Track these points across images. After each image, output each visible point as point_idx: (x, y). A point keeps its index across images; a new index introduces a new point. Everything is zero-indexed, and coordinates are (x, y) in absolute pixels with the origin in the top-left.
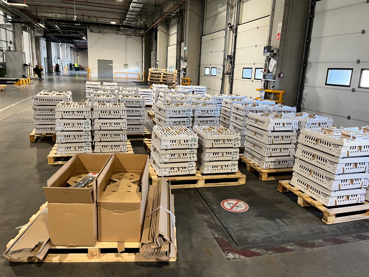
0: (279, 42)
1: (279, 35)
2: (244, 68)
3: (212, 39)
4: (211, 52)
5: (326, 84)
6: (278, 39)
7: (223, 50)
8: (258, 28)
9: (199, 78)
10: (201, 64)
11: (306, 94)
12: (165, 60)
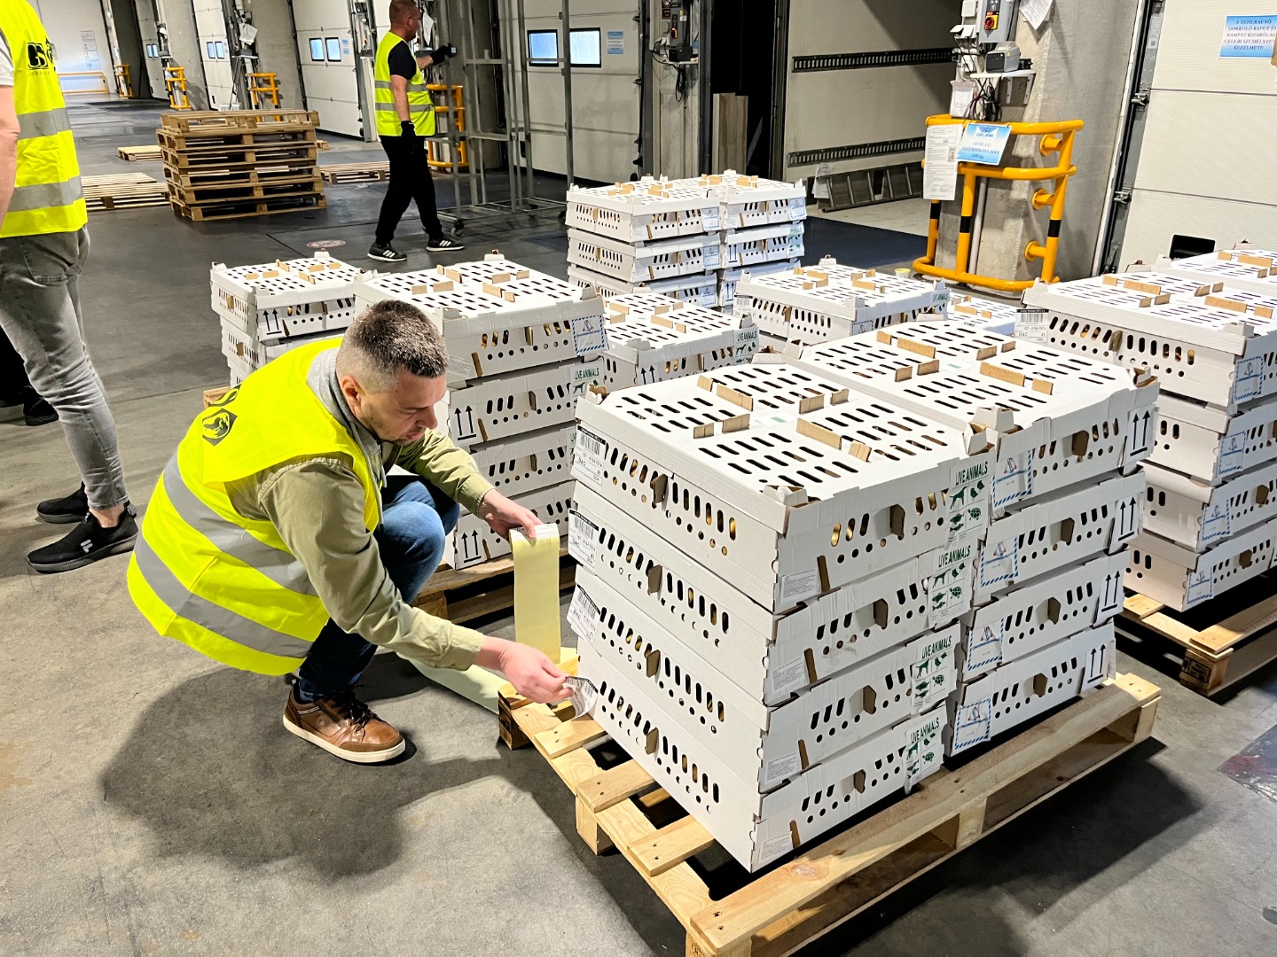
10: (297, 29)
12: (188, 21)
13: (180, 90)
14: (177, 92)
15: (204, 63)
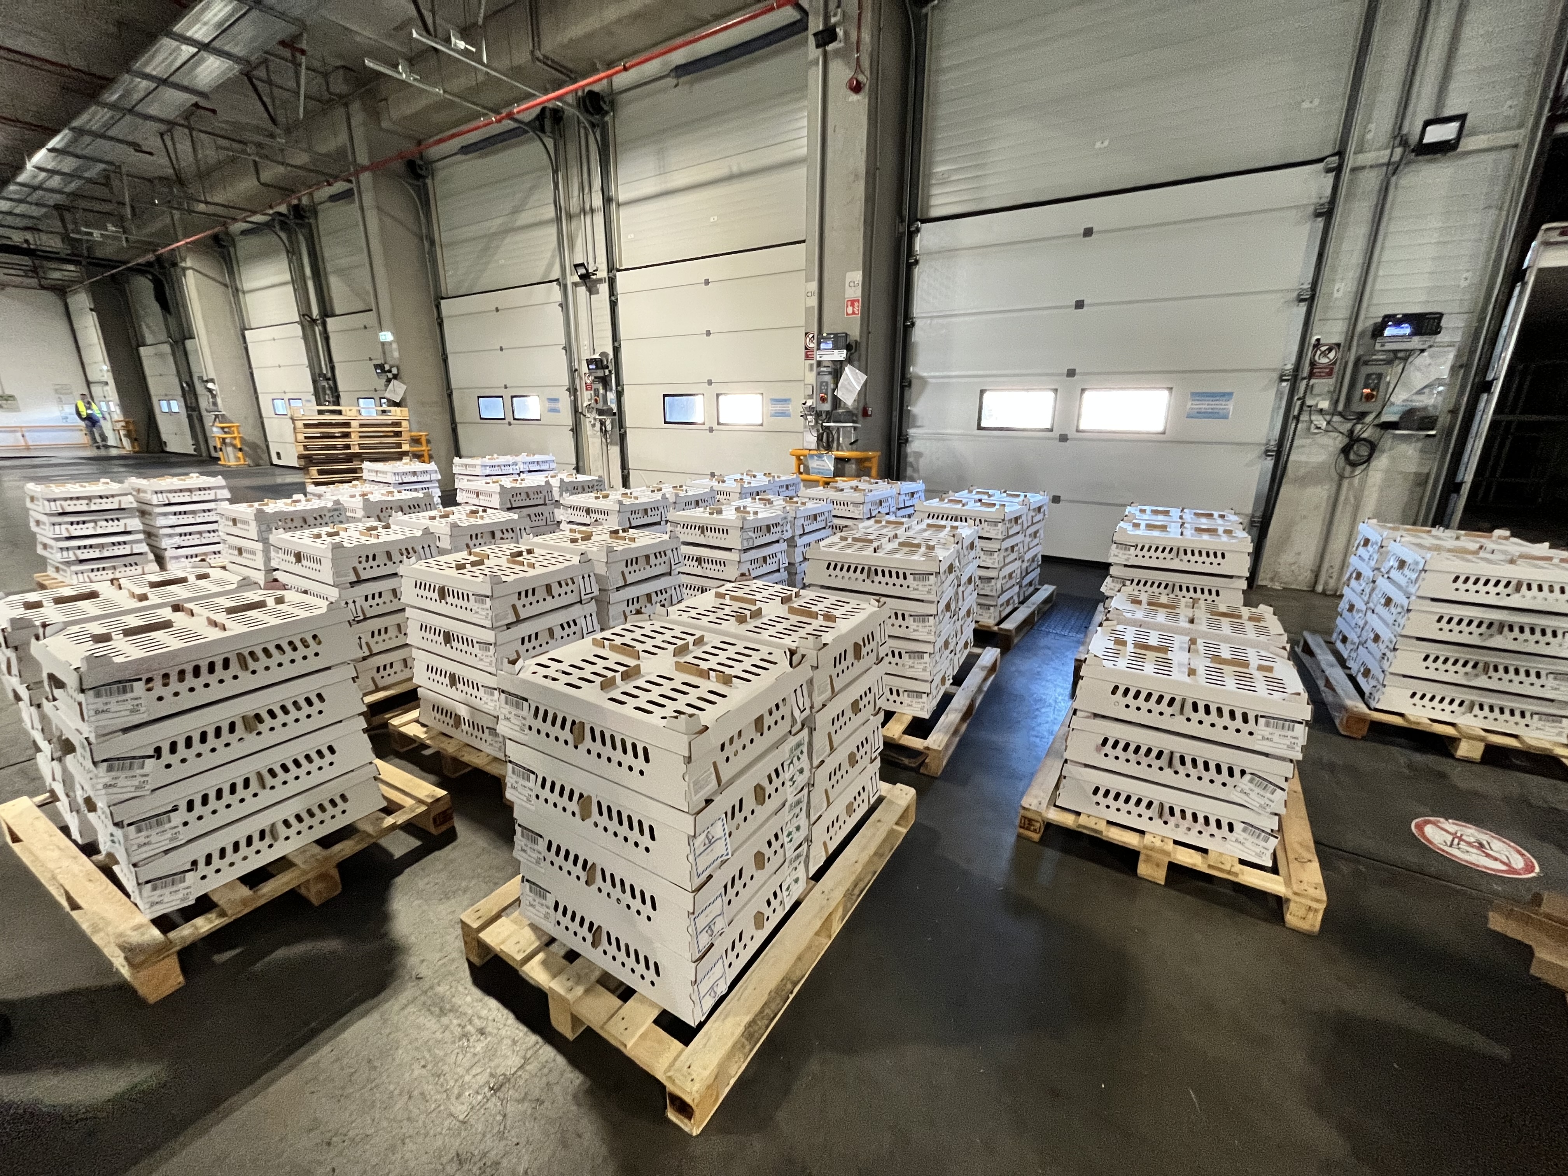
0: (859, 323)
1: (856, 304)
2: (665, 396)
3: (497, 310)
4: (501, 349)
5: (980, 428)
6: (854, 313)
7: (562, 340)
8: (707, 282)
9: (454, 430)
10: (453, 386)
11: (919, 455)
12: (242, 378)
13: (234, 446)
14: (230, 449)
15: (266, 421)
